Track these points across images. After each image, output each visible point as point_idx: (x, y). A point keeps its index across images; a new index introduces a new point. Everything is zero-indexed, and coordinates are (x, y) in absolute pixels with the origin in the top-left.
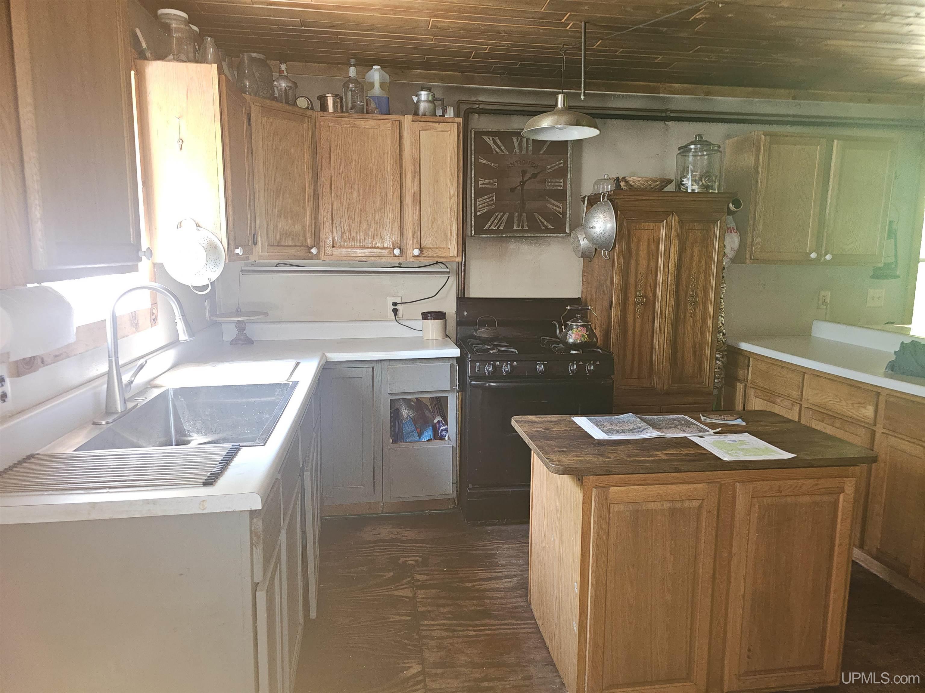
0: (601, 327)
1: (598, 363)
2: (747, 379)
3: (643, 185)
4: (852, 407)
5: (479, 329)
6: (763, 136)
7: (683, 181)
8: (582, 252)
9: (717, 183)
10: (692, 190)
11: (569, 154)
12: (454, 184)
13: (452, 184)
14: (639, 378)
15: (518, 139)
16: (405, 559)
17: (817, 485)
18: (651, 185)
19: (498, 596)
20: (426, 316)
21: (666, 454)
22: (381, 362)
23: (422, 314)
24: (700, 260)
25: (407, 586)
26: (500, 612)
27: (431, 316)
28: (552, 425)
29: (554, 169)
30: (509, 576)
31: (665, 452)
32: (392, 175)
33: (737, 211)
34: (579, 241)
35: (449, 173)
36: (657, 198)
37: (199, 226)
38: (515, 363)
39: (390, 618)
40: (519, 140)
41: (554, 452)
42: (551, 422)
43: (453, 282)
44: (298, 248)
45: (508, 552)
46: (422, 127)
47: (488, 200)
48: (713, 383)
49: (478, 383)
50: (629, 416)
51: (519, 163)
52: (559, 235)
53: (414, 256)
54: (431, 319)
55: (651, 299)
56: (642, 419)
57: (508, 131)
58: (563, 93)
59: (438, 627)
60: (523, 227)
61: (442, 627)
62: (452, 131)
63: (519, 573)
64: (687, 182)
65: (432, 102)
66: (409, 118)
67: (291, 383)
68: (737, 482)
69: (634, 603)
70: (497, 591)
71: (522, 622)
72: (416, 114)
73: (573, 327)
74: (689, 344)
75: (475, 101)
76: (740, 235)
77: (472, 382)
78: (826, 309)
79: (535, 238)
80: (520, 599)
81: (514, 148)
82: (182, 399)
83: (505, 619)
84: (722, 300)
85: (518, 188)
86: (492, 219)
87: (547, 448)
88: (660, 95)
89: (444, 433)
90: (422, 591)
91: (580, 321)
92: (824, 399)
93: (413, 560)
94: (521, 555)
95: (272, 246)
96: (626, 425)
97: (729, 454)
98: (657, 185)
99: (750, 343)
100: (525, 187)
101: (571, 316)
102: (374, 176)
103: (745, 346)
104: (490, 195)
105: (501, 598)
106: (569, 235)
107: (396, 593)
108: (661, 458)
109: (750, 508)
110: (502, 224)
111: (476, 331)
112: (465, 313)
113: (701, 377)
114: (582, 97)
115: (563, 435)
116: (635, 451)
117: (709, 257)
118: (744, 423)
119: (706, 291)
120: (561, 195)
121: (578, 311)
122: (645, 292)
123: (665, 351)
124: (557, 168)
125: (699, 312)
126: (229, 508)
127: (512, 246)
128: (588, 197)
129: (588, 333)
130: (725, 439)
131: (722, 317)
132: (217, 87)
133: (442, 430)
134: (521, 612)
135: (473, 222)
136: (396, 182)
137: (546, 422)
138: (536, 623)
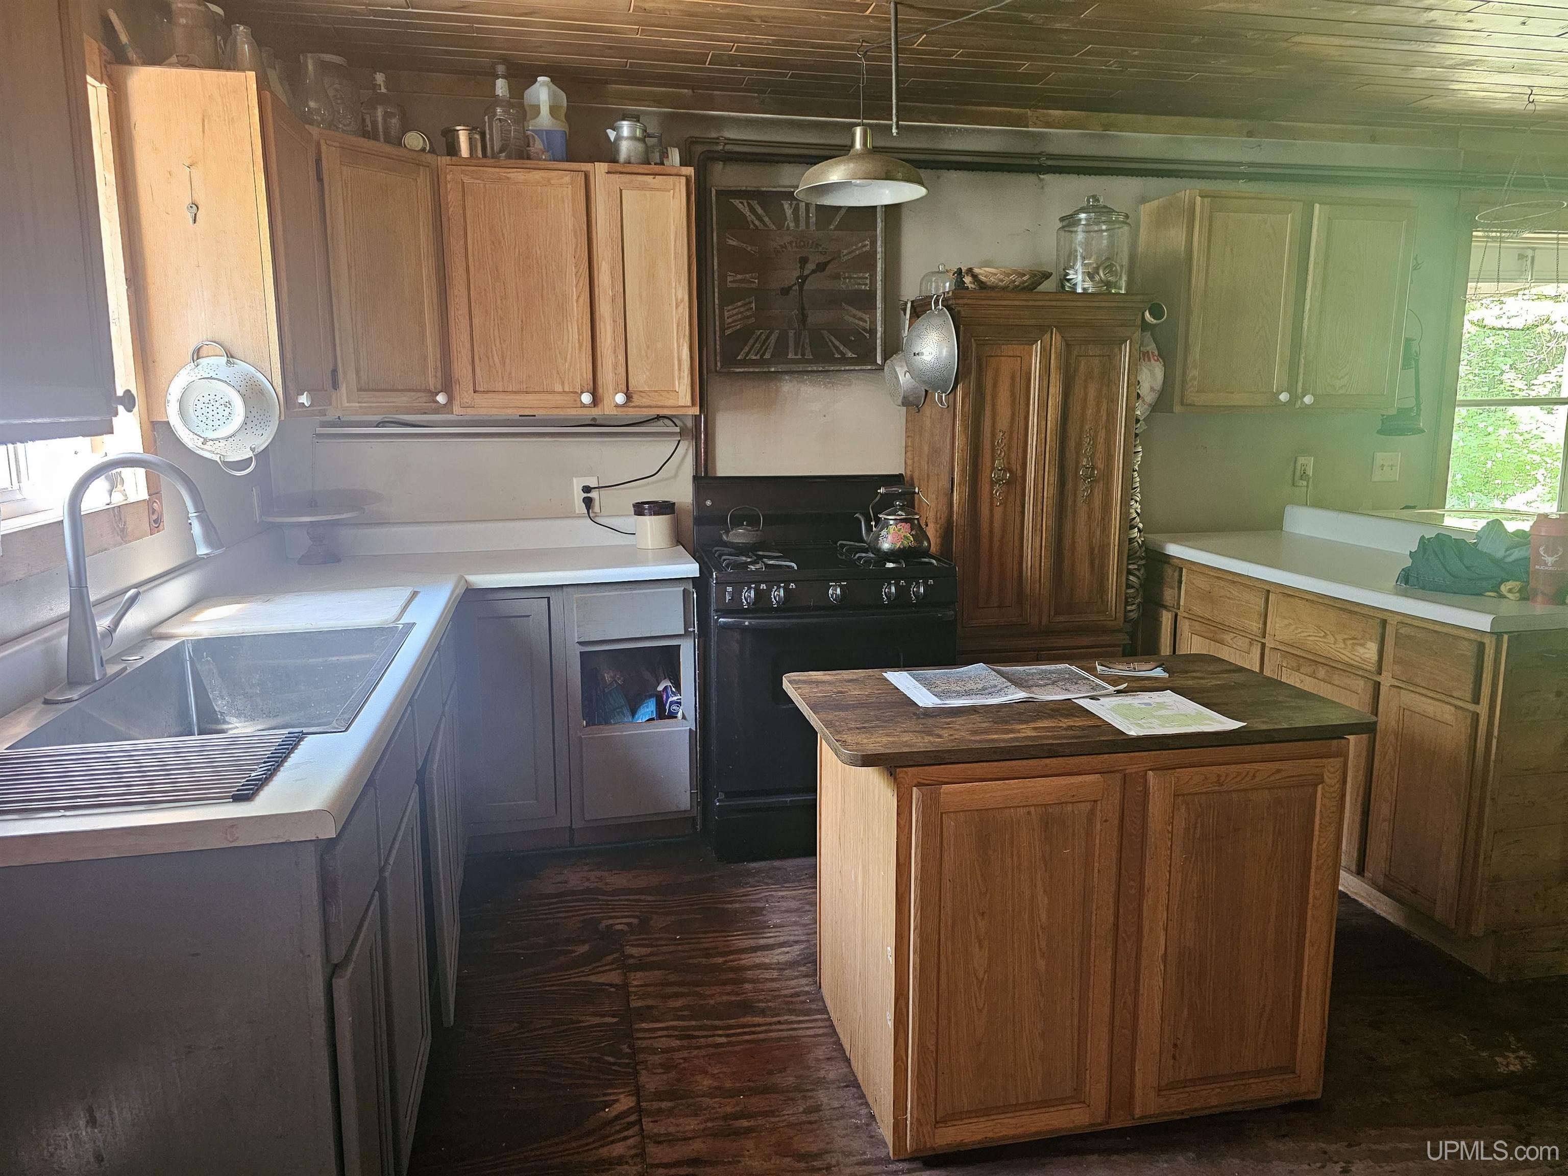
0: (936, 523)
1: (931, 582)
2: (1179, 604)
3: (1002, 281)
4: (1343, 646)
5: (732, 529)
6: (1198, 198)
7: (1067, 274)
8: (904, 397)
9: (1124, 278)
10: (1084, 289)
11: (878, 229)
12: (683, 280)
13: (680, 282)
14: (999, 607)
15: (791, 205)
16: (610, 922)
17: (1279, 771)
18: (1014, 281)
19: (767, 977)
20: (639, 509)
21: (1035, 729)
22: (562, 590)
23: (634, 506)
24: (1098, 404)
25: (614, 966)
26: (770, 1004)
27: (650, 508)
28: (850, 686)
29: (853, 254)
30: (785, 943)
31: (1033, 725)
32: (575, 267)
33: (1159, 324)
34: (897, 378)
35: (673, 262)
36: (1025, 303)
37: (232, 357)
38: (792, 585)
39: (583, 1022)
40: (793, 206)
41: (850, 729)
42: (850, 681)
43: (686, 451)
44: (413, 394)
45: (784, 904)
46: (625, 183)
47: (742, 309)
48: (1122, 611)
49: (730, 620)
50: (979, 668)
51: (794, 245)
52: (864, 367)
53: (617, 406)
54: (651, 515)
55: (1019, 473)
56: (998, 672)
57: (774, 190)
58: (863, 125)
59: (665, 1033)
60: (803, 355)
61: (671, 1032)
62: (677, 190)
63: (803, 938)
64: (1075, 276)
65: (642, 140)
66: (601, 168)
67: (401, 626)
68: (1149, 770)
69: (986, 977)
70: (765, 969)
71: (807, 1018)
72: (614, 160)
73: (888, 523)
74: (1082, 547)
75: (718, 138)
76: (1164, 365)
77: (720, 620)
78: (1307, 486)
79: (825, 374)
80: (804, 981)
81: (786, 219)
82: (209, 659)
83: (778, 1015)
84: (1136, 474)
85: (794, 288)
86: (751, 341)
87: (837, 724)
88: (1030, 129)
89: (674, 707)
90: (639, 974)
91: (900, 513)
92: (1300, 633)
93: (621, 924)
94: (807, 907)
95: (365, 390)
96: (971, 682)
97: (1136, 724)
98: (1026, 281)
99: (1182, 545)
100: (805, 287)
101: (886, 504)
102: (544, 268)
103: (1174, 550)
104: (747, 300)
105: (773, 980)
106: (881, 368)
107: (593, 979)
108: (1026, 735)
109: (1173, 812)
110: (768, 350)
111: (727, 532)
112: (709, 503)
113: (1102, 601)
114: (894, 131)
115: (867, 702)
116: (984, 725)
117: (1113, 400)
118: (1166, 675)
119: (1109, 458)
120: (866, 300)
121: (899, 496)
122: (1009, 463)
123: (1043, 561)
124: (859, 254)
125: (1099, 495)
126: (278, 837)
127: (788, 387)
128: (912, 302)
129: (913, 532)
130: (1133, 702)
131: (1136, 501)
132: (256, 111)
133: (672, 703)
134: (805, 1002)
135: (718, 347)
136: (582, 278)
137: (841, 681)
138: (829, 1019)
